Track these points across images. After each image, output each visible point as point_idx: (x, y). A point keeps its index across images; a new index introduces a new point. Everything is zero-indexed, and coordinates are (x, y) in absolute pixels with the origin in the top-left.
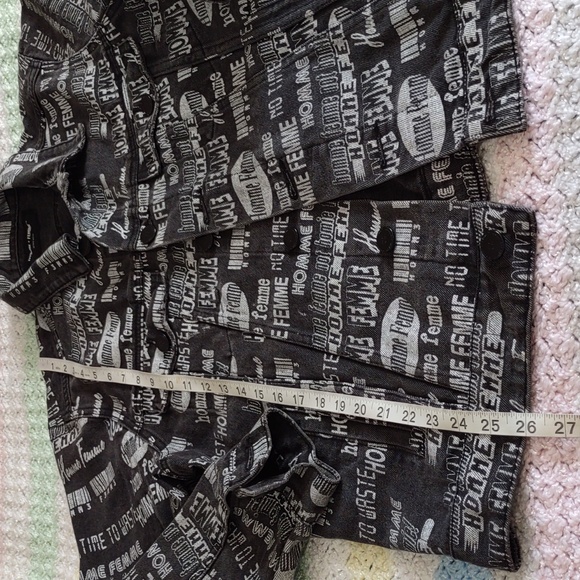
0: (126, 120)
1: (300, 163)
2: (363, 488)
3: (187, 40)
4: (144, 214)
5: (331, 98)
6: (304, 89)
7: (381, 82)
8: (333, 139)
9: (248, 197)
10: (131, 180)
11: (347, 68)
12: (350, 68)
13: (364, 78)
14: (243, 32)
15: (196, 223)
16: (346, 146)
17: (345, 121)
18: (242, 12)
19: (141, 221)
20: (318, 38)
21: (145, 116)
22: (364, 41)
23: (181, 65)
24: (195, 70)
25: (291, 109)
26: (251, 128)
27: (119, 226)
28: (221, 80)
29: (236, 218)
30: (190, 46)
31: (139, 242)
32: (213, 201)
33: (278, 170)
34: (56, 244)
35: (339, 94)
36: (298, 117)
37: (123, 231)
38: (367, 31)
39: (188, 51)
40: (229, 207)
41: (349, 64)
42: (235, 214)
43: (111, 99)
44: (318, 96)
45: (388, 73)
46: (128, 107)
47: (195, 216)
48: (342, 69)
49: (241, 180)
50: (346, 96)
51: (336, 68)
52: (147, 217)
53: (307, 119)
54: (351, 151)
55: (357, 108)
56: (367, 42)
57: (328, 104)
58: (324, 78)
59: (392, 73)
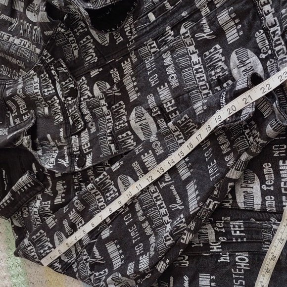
0: (60, 103)
1: (172, 106)
2: (237, 280)
3: (94, 55)
4: (77, 151)
5: (187, 70)
6: (170, 67)
7: (217, 56)
8: (191, 91)
9: (141, 131)
10: (67, 134)
11: (194, 53)
12: (196, 52)
13: (205, 56)
14: (129, 44)
15: (111, 150)
16: (201, 92)
17: (198, 80)
18: (127, 34)
19: (76, 155)
20: (175, 40)
21: (72, 99)
22: (203, 36)
23: (92, 68)
24: (101, 70)
25: (163, 79)
26: (139, 94)
27: (62, 161)
28: (117, 72)
29: (135, 143)
30: (96, 58)
31: (76, 167)
32: (120, 136)
33: (159, 113)
34: (23, 177)
35: (191, 67)
36: (169, 83)
37: (65, 163)
38: (205, 31)
39: (96, 61)
40: (130, 138)
41: (195, 51)
42: (134, 142)
43: (50, 94)
44: (179, 70)
45: (221, 51)
46: (61, 96)
47: (110, 147)
48: (191, 54)
49: (136, 123)
50: (196, 67)
51: (187, 54)
52: (79, 152)
53: (174, 83)
54: (204, 95)
55: (204, 72)
56: (206, 37)
57: (186, 73)
58: (181, 60)
59: (223, 50)
